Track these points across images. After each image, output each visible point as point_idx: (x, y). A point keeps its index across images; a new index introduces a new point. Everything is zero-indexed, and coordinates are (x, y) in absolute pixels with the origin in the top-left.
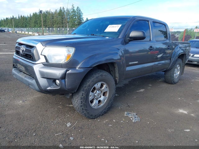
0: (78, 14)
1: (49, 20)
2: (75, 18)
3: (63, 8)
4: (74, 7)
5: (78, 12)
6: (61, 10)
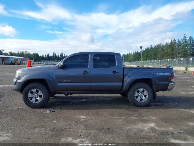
0: (190, 43)
1: (159, 53)
2: (188, 48)
3: (174, 40)
4: (186, 37)
5: (191, 42)
6: (172, 42)
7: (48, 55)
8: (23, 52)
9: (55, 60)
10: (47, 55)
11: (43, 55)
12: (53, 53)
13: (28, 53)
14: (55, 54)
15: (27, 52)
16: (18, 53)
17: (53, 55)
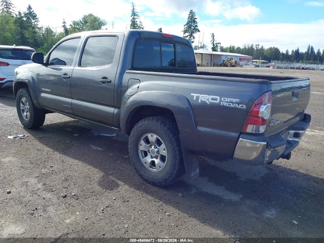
7: (297, 51)
8: (252, 45)
9: (309, 60)
10: (294, 50)
11: (287, 51)
12: (309, 46)
13: (260, 47)
14: (312, 48)
15: (258, 45)
16: (245, 48)
17: (309, 50)
